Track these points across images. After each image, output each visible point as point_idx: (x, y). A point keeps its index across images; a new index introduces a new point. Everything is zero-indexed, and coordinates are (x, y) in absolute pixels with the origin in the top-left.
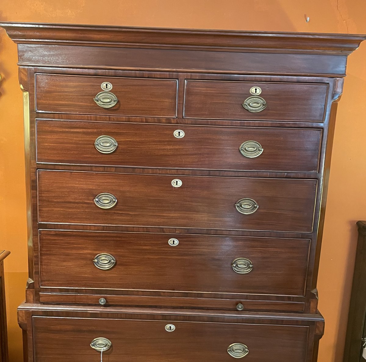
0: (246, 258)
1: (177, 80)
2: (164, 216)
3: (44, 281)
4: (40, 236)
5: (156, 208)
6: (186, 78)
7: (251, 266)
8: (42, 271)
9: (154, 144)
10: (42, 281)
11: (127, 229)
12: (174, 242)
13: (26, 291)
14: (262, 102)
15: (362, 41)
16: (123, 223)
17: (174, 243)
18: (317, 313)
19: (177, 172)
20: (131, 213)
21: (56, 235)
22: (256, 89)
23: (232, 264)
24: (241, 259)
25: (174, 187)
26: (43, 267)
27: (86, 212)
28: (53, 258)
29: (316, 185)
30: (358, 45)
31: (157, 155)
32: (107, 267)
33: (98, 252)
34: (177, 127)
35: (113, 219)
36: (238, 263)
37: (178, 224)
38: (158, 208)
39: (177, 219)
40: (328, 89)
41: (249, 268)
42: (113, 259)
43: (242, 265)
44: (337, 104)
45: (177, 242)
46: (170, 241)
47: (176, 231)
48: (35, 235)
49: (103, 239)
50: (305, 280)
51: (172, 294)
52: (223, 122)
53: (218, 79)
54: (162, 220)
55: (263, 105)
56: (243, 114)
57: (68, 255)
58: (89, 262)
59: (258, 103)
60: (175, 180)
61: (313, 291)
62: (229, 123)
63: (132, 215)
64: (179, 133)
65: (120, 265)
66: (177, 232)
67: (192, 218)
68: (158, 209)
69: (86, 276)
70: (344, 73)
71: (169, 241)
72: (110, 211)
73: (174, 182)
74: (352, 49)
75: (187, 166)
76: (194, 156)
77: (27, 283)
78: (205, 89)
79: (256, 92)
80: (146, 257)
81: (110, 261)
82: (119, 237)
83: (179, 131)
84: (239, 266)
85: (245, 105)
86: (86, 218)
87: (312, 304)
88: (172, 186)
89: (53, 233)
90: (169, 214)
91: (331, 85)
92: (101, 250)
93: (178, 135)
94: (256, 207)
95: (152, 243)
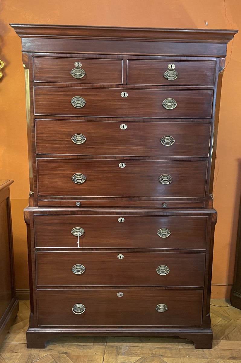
0: (168, 174)
1: (122, 60)
2: (116, 148)
3: (40, 192)
4: (37, 162)
5: (111, 143)
6: (128, 58)
8: (39, 186)
9: (109, 102)
10: (39, 192)
11: (93, 157)
12: (122, 165)
13: (29, 199)
14: (176, 73)
15: (235, 34)
16: (90, 153)
18: (212, 208)
19: (124, 119)
20: (94, 147)
21: (48, 162)
22: (172, 65)
23: (159, 178)
24: (165, 175)
25: (122, 130)
26: (40, 182)
27: (66, 146)
28: (46, 176)
29: (210, 126)
30: (233, 36)
31: (111, 109)
32: (81, 182)
33: (74, 173)
34: (123, 90)
35: (84, 151)
36: (163, 177)
38: (112, 143)
39: (124, 150)
40: (216, 64)
41: (170, 180)
42: (84, 177)
43: (166, 179)
44: (222, 75)
45: (124, 165)
46: (120, 165)
48: (34, 162)
49: (78, 164)
50: (205, 187)
51: (122, 199)
52: (152, 87)
53: (148, 59)
54: (115, 151)
55: (176, 75)
56: (164, 81)
57: (55, 175)
58: (69, 179)
59: (173, 74)
60: (122, 125)
61: (211, 195)
62: (155, 87)
63: (95, 148)
64: (124, 94)
65: (88, 181)
66: (124, 159)
67: (134, 150)
69: (67, 188)
70: (225, 55)
71: (119, 164)
72: (82, 146)
73: (122, 126)
74: (230, 39)
75: (130, 115)
76: (134, 109)
77: (29, 194)
78: (140, 65)
79: (172, 67)
80: (105, 175)
81: (82, 178)
82: (88, 163)
83: (124, 92)
84: (163, 179)
85: (165, 75)
86: (67, 151)
87: (210, 203)
88: (121, 129)
89: (45, 160)
90: (119, 147)
91: (218, 62)
92: (76, 171)
93: (123, 95)
94: (174, 141)
95: (109, 167)
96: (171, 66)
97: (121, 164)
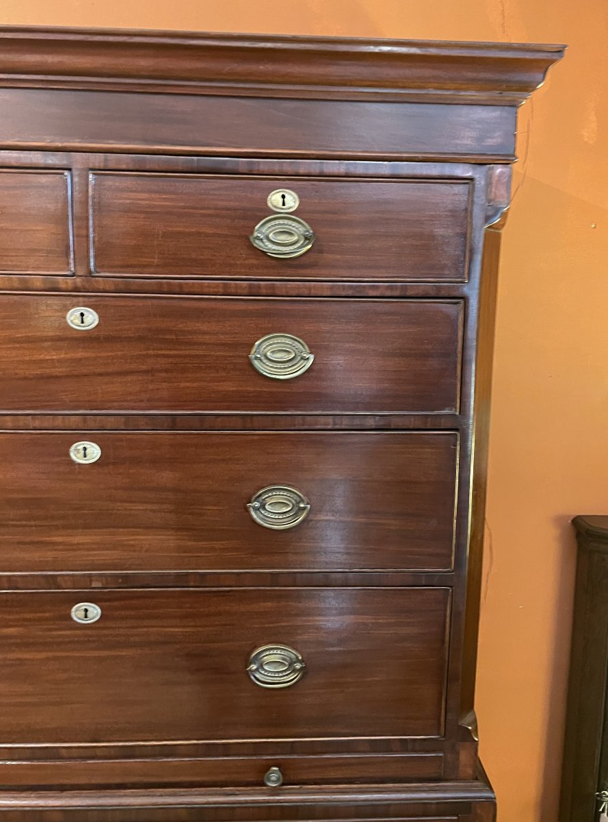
0: (286, 645)
1: (66, 173)
2: (54, 543)
5: (33, 523)
6: (91, 166)
7: (298, 666)
9: (15, 348)
12: (87, 613)
14: (302, 229)
15: (552, 62)
17: (86, 617)
18: (480, 776)
19: (85, 421)
22: (283, 197)
23: (248, 663)
24: (273, 649)
25: (79, 464)
29: (455, 445)
30: (542, 75)
31: (25, 378)
34: (75, 300)
36: (265, 658)
37: (96, 562)
38: (37, 523)
39: (93, 549)
40: (471, 193)
41: (294, 671)
43: (276, 665)
44: (498, 236)
45: (95, 611)
46: (77, 612)
47: (91, 581)
51: (91, 754)
52: (201, 286)
54: (49, 555)
55: (306, 238)
56: (255, 262)
59: (290, 234)
60: (80, 445)
61: (466, 721)
62: (218, 286)
64: (82, 315)
66: (93, 586)
67: (133, 546)
68: (36, 526)
70: (511, 153)
71: (74, 609)
73: (78, 451)
74: (528, 87)
75: (110, 404)
76: (129, 378)
78: (146, 196)
79: (284, 204)
80: (11, 656)
83: (83, 309)
84: (266, 667)
85: (257, 238)
87: (464, 757)
88: (72, 463)
90: (68, 539)
91: (480, 182)
93: (78, 321)
94: (304, 509)
95: (25, 620)
96: (283, 199)
97: (82, 605)
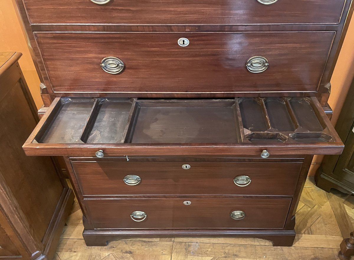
0: (262, 56)
2: (171, 11)
3: (57, 86)
4: (37, 40)
7: (266, 64)
8: (52, 77)
10: (53, 87)
11: (130, 28)
12: (184, 42)
13: (41, 96)
16: (125, 21)
17: (184, 44)
18: (326, 106)
20: (131, 9)
21: (54, 38)
23: (246, 63)
24: (257, 58)
26: (51, 72)
27: (80, 9)
28: (58, 63)
32: (115, 71)
33: (103, 56)
35: (113, 17)
36: (253, 62)
37: (187, 20)
39: (186, 14)
41: (265, 66)
42: (121, 63)
43: (258, 64)
45: (187, 42)
46: (180, 41)
47: (185, 29)
48: (31, 39)
49: (106, 40)
50: (321, 75)
51: (185, 96)
54: (169, 16)
57: (72, 59)
58: (96, 67)
61: (327, 86)
63: (133, 12)
65: (129, 68)
66: (186, 31)
67: (203, 12)
68: (162, 3)
69: (97, 80)
71: (179, 41)
72: (107, 7)
77: (41, 88)
80: (155, 59)
81: (118, 65)
82: (124, 38)
84: (254, 65)
86: (82, 17)
87: (323, 98)
89: (49, 36)
90: (176, 9)
92: (106, 54)
95: (160, 45)
97: (182, 39)
